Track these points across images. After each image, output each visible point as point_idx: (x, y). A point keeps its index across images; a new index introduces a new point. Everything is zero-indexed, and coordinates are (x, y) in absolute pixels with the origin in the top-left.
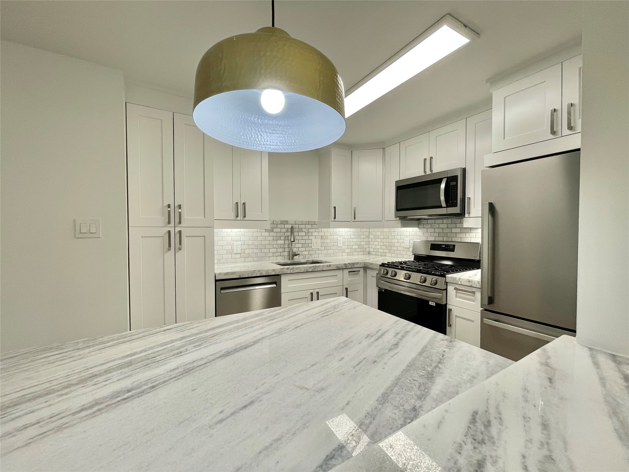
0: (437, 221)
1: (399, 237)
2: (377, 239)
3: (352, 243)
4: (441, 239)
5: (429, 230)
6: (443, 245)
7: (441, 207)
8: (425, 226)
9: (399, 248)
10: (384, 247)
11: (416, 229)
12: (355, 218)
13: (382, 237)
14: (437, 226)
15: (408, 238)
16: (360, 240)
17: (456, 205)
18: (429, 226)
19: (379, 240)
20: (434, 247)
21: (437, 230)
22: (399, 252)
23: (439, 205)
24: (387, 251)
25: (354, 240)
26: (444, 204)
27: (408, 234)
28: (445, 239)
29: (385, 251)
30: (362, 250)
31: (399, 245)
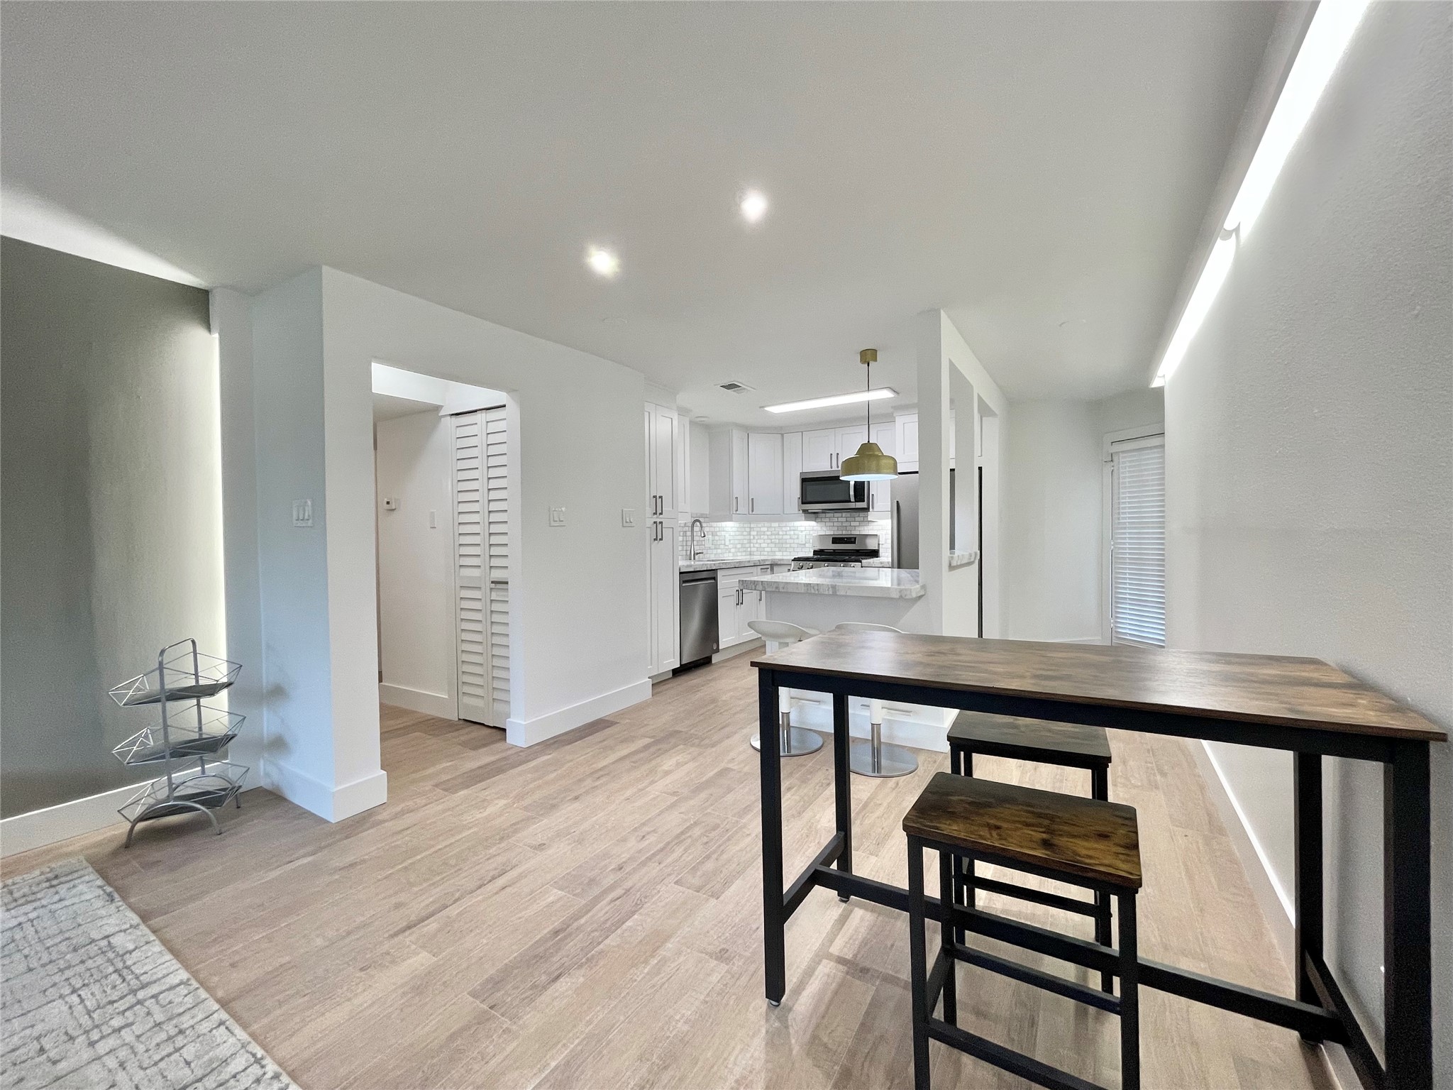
0: (836, 515)
1: (792, 532)
2: (762, 537)
4: (840, 533)
5: (828, 524)
6: (845, 538)
7: (850, 501)
8: (823, 520)
9: (792, 545)
10: (773, 545)
11: (813, 523)
12: (753, 511)
13: (769, 533)
14: (836, 519)
15: (804, 533)
16: (742, 537)
17: (864, 501)
18: (827, 520)
19: (766, 537)
20: (836, 540)
21: (835, 524)
22: (792, 550)
23: (847, 499)
24: (777, 549)
25: (739, 537)
26: (852, 499)
27: (803, 529)
28: (844, 533)
29: (773, 549)
30: (745, 549)
31: (792, 541)
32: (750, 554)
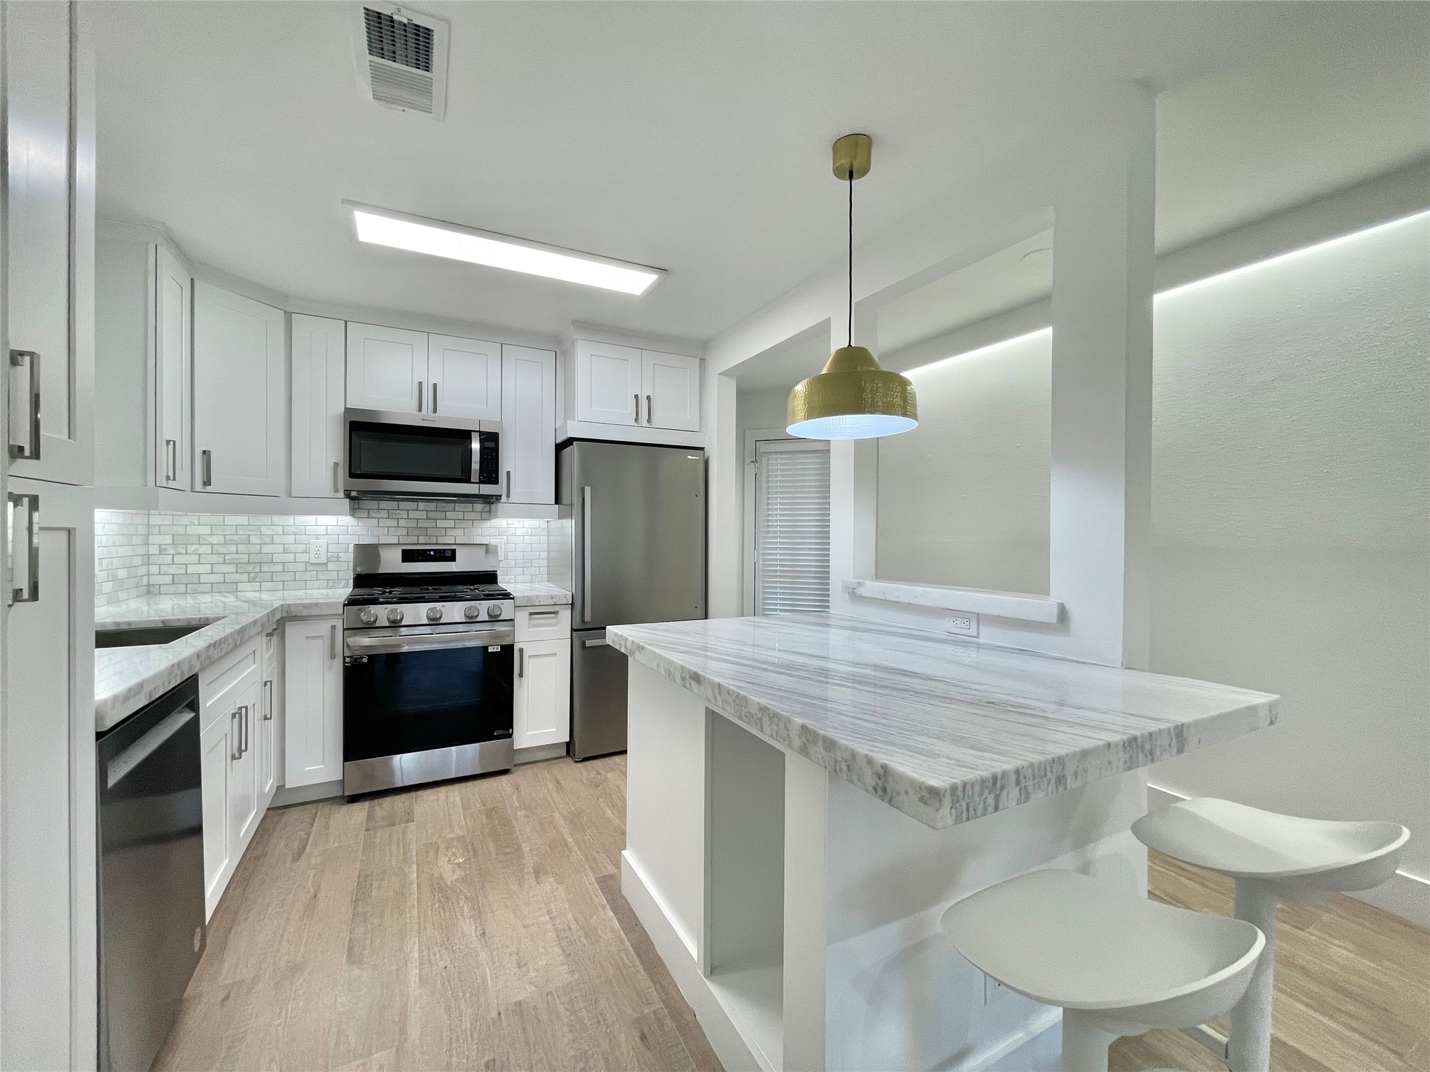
1: (291, 539)
2: (192, 548)
4: (414, 540)
5: (383, 523)
6: (430, 550)
7: (468, 481)
9: (290, 567)
12: (206, 483)
13: (215, 540)
14: (404, 514)
15: (323, 541)
17: (496, 482)
18: (384, 514)
19: (204, 549)
20: (413, 555)
21: (402, 523)
24: (245, 577)
26: (475, 476)
27: (321, 530)
30: (135, 582)
31: (289, 558)
32: (149, 592)
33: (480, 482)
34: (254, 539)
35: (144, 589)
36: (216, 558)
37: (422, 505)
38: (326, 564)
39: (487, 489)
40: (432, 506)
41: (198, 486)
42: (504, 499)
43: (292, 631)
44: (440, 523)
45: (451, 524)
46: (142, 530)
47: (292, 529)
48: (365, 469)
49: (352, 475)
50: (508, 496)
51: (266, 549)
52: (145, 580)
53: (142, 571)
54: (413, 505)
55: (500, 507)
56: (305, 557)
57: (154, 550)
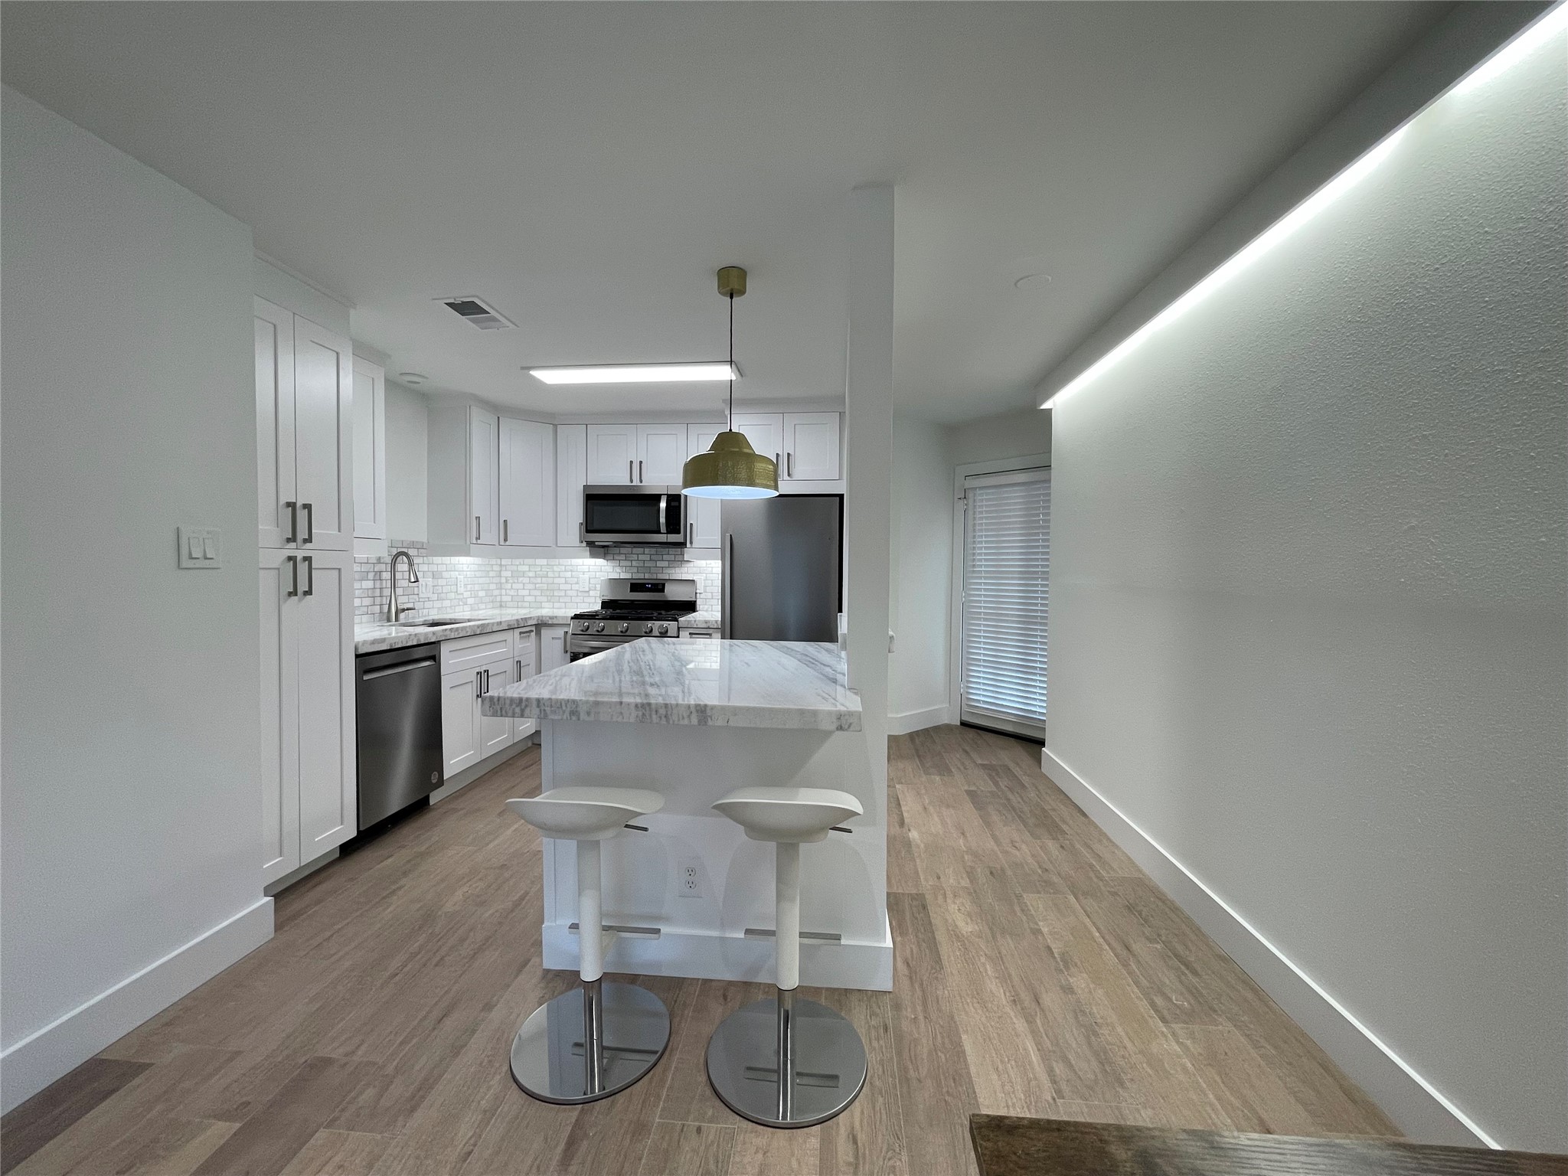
0: (635, 550)
1: (569, 574)
2: (521, 579)
3: (477, 587)
4: (641, 576)
5: (623, 563)
6: (648, 584)
7: (659, 532)
8: (616, 557)
9: (569, 593)
10: (538, 593)
11: (600, 562)
12: (506, 540)
13: (531, 574)
14: (635, 557)
15: (587, 576)
16: (487, 580)
17: (679, 532)
18: (623, 557)
19: (526, 580)
20: (636, 587)
21: (634, 563)
22: (567, 599)
23: (655, 528)
24: (545, 599)
25: (481, 580)
26: (663, 529)
27: (586, 568)
28: (648, 576)
29: (538, 599)
30: (491, 598)
31: (568, 587)
32: (501, 606)
33: (668, 532)
34: (550, 574)
35: (498, 604)
36: (531, 586)
37: (647, 550)
38: (588, 592)
39: (673, 538)
40: (653, 551)
41: (502, 543)
42: (688, 545)
43: (544, 632)
44: (659, 564)
45: (666, 564)
46: (497, 568)
47: (570, 568)
48: (596, 526)
49: (588, 531)
50: (691, 543)
51: (556, 581)
52: (498, 599)
53: (496, 592)
54: (640, 550)
55: (688, 553)
56: (576, 587)
57: (503, 580)
